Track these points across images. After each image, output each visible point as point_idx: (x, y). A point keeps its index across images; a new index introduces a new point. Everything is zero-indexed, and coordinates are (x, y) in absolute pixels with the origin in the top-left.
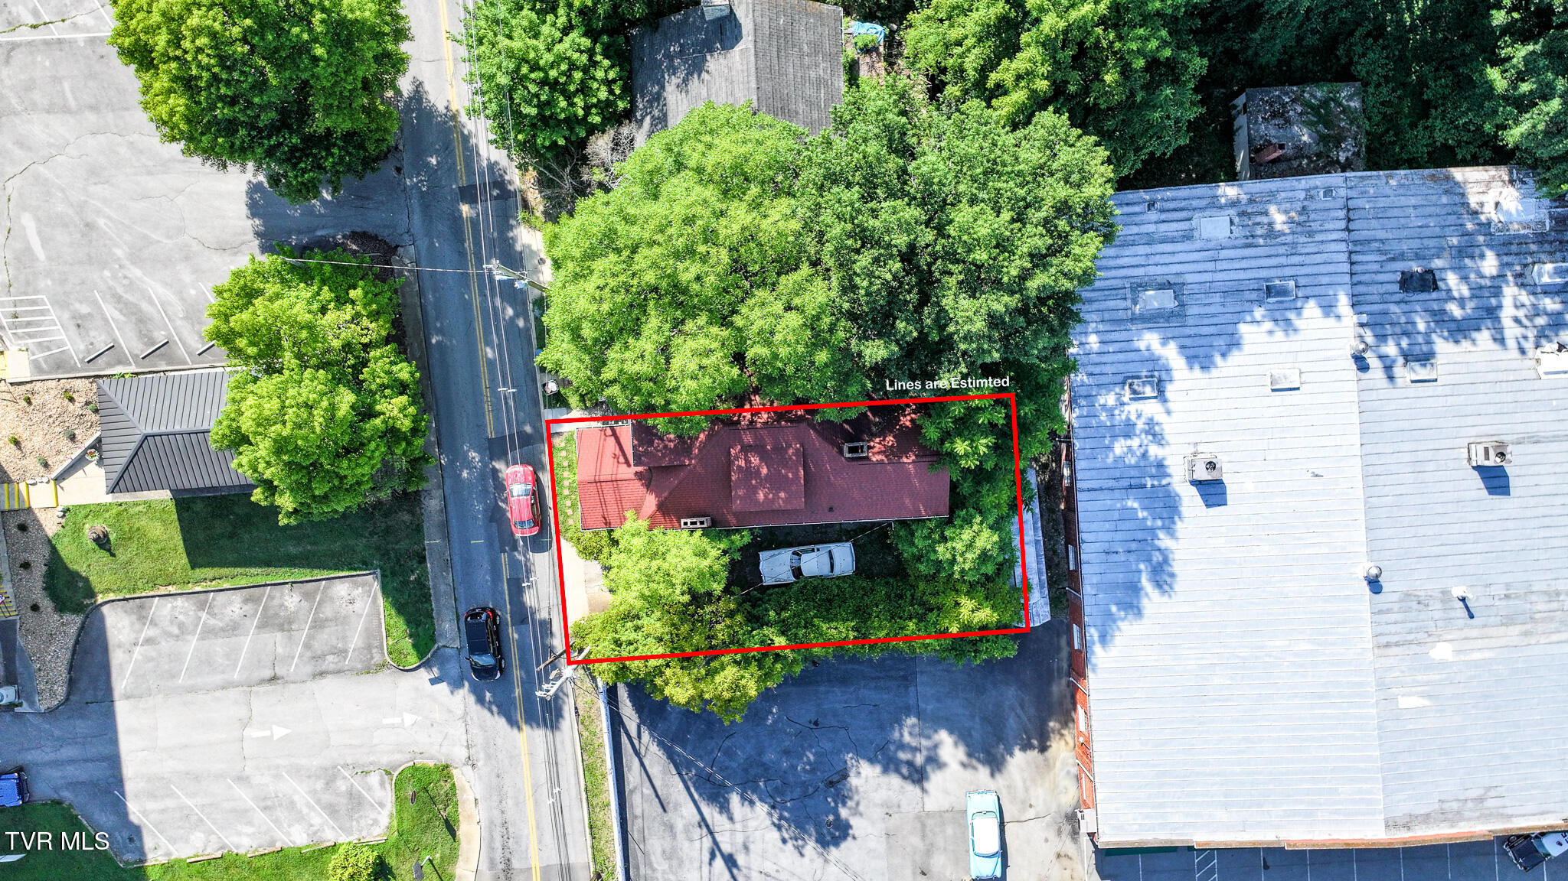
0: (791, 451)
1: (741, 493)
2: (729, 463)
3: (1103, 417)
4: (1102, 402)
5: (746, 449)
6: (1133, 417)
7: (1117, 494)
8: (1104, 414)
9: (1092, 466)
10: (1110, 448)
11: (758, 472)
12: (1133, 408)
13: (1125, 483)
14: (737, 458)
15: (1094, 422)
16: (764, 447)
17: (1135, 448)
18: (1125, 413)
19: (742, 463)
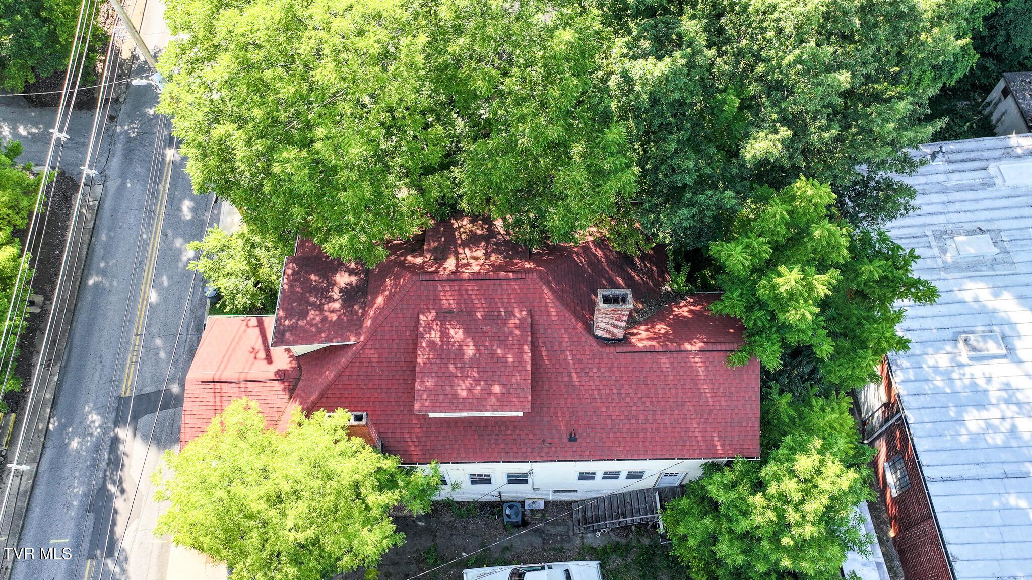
0: (513, 322)
1: (429, 383)
2: (416, 338)
3: (939, 382)
4: (931, 362)
5: (444, 316)
6: (981, 383)
7: (989, 486)
8: (938, 378)
9: (940, 445)
10: (959, 421)
11: (460, 352)
12: (978, 371)
13: (997, 470)
14: (429, 328)
15: (926, 387)
16: (471, 312)
17: (996, 422)
18: (968, 376)
19: (435, 336)
